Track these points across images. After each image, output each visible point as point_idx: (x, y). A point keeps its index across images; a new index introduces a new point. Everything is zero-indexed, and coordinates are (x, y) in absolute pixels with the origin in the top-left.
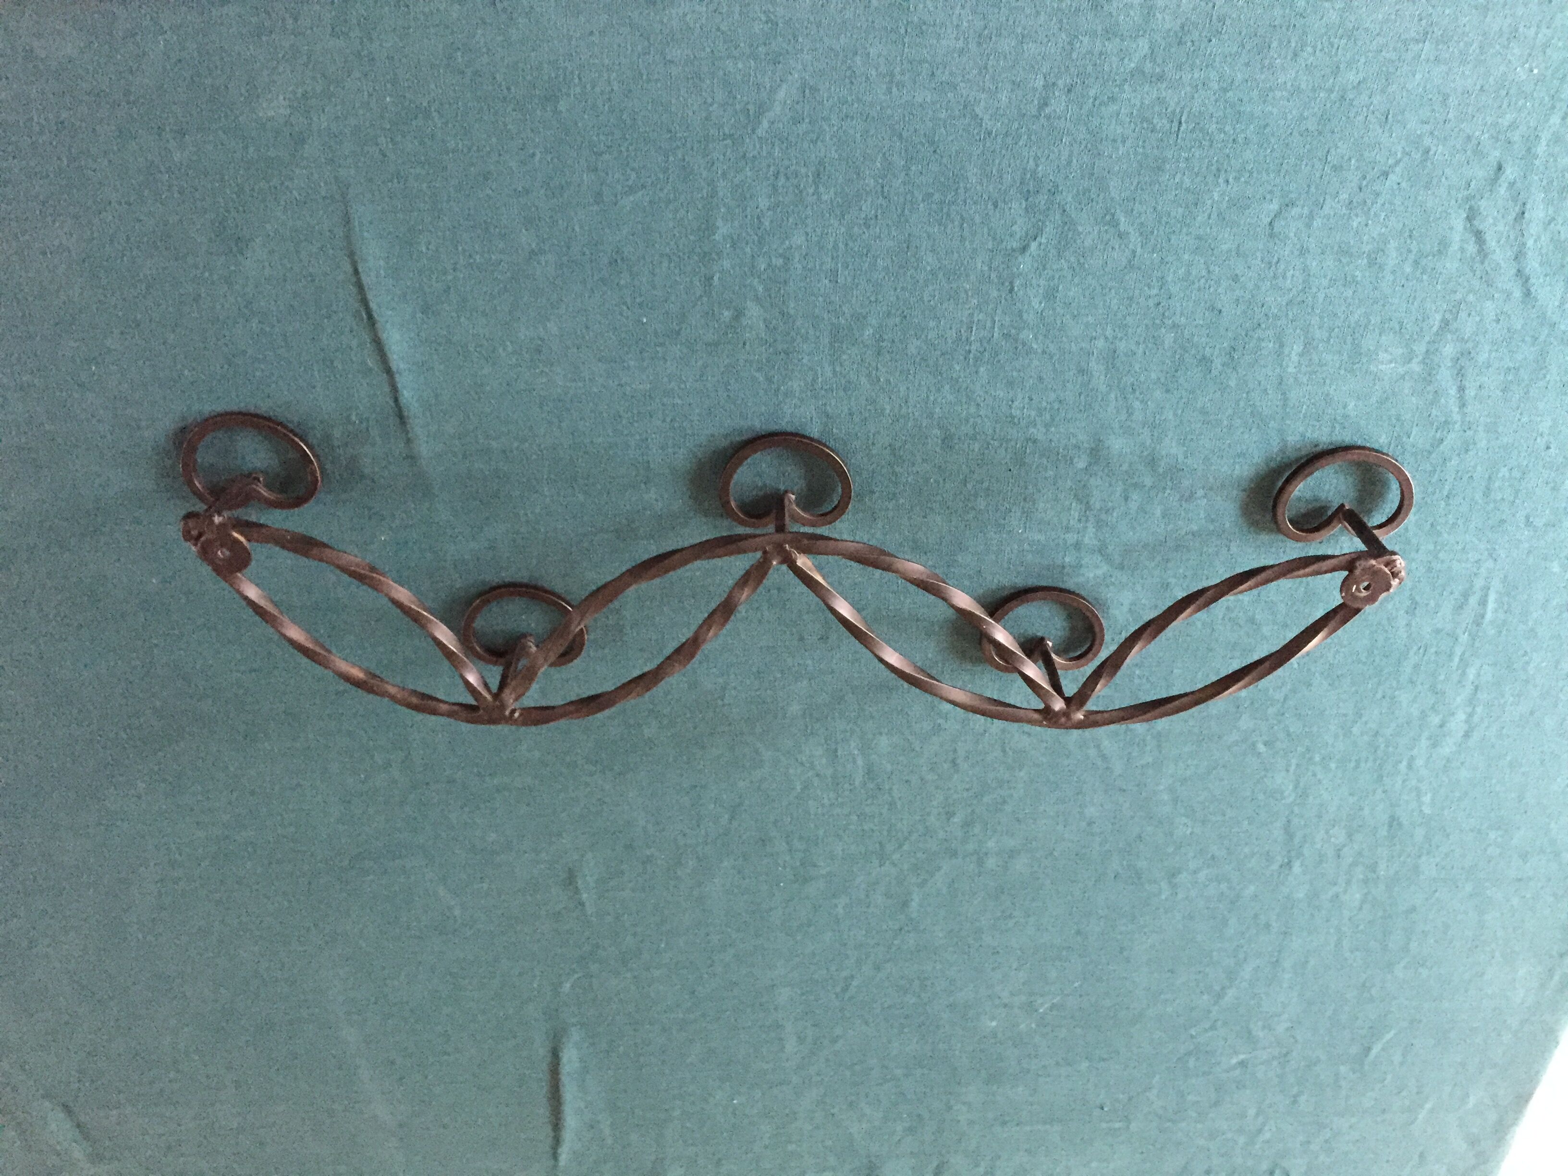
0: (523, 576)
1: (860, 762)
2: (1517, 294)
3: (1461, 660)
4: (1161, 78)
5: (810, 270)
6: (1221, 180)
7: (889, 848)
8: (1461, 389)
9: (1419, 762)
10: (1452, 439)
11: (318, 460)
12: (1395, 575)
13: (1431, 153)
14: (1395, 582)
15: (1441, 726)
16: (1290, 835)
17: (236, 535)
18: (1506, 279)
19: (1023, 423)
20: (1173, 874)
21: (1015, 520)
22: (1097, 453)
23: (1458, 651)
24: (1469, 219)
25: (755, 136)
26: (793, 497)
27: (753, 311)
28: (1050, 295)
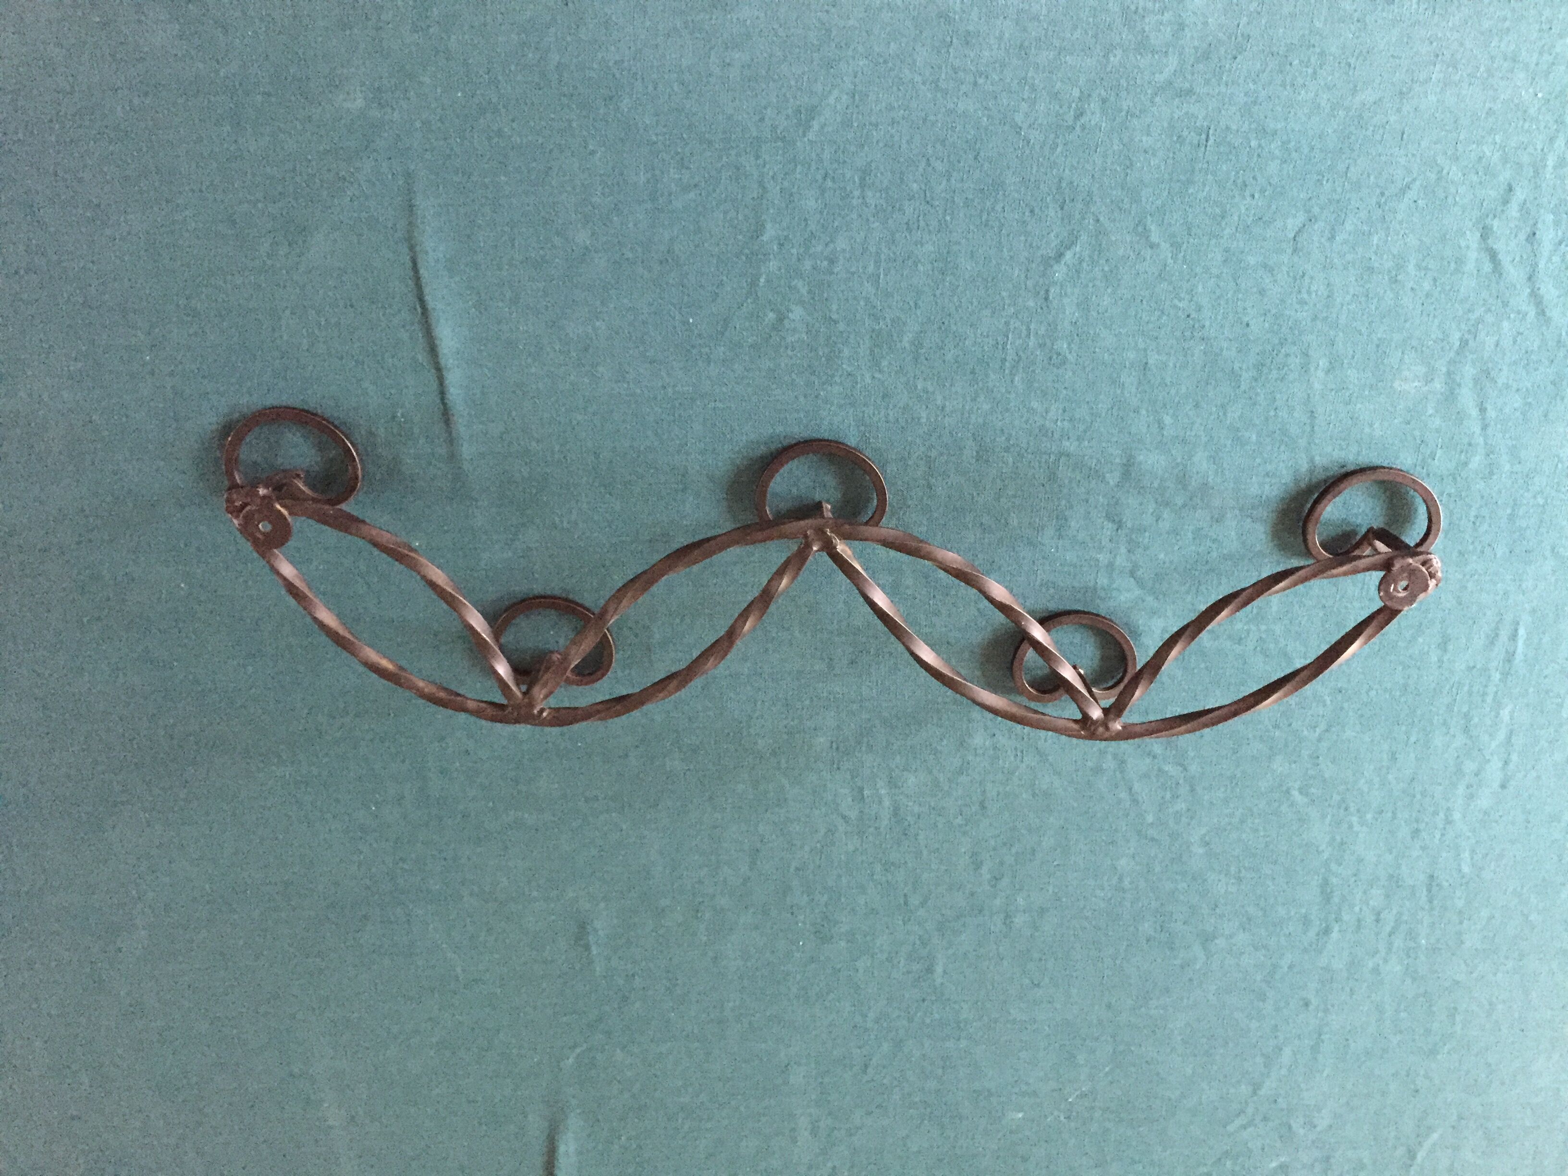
0: (554, 587)
1: (887, 803)
2: (1532, 313)
3: (1494, 700)
4: (1190, 92)
5: (853, 274)
6: (1247, 193)
7: (914, 901)
8: (1482, 410)
9: (1457, 816)
10: (1477, 461)
11: (361, 460)
12: (1432, 576)
13: (1445, 172)
14: (1432, 583)
15: (1476, 775)
16: (1327, 897)
17: (278, 507)
18: (1521, 301)
19: (1057, 436)
20: (1207, 939)
21: (1048, 537)
22: (1128, 468)
23: (1491, 689)
24: (1484, 237)
25: (806, 139)
26: (829, 507)
27: (797, 313)
28: (1084, 305)
